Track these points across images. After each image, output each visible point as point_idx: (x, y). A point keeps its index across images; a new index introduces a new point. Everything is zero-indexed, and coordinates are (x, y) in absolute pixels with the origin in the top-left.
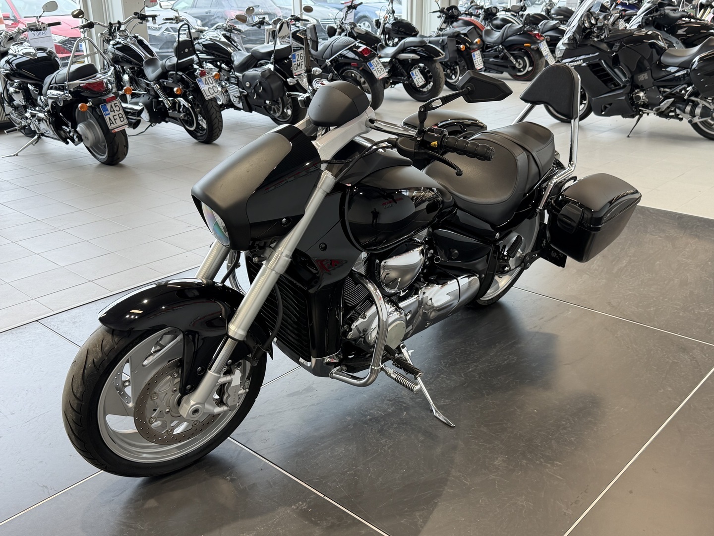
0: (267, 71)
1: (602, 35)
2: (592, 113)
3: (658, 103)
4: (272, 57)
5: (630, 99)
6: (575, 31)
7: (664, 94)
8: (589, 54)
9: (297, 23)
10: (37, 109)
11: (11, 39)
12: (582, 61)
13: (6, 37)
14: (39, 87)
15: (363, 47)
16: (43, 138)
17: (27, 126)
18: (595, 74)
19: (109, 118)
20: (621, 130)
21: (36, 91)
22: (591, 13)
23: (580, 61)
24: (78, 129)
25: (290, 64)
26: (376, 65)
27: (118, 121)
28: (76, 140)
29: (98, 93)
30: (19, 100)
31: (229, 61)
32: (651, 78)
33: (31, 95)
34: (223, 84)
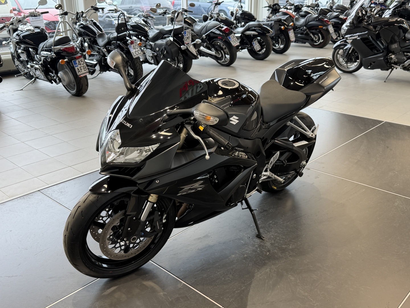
0: (169, 42)
1: (369, 21)
2: (363, 68)
3: (403, 62)
4: (172, 33)
5: (386, 59)
6: (353, 18)
7: (407, 57)
8: (362, 32)
9: (186, 13)
10: (34, 62)
11: (20, 21)
12: (357, 36)
13: (17, 20)
14: (36, 50)
15: (225, 27)
16: (37, 80)
17: (28, 73)
18: (366, 44)
19: (78, 68)
20: (380, 78)
21: (34, 52)
22: (363, 7)
23: (356, 36)
24: (59, 75)
25: (183, 37)
26: (232, 38)
27: (83, 70)
28: (58, 81)
29: (71, 54)
30: (24, 57)
31: (146, 35)
32: (399, 46)
33: (31, 55)
34: (142, 49)
